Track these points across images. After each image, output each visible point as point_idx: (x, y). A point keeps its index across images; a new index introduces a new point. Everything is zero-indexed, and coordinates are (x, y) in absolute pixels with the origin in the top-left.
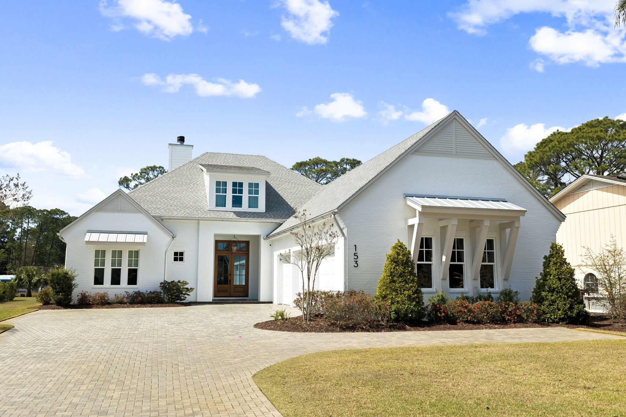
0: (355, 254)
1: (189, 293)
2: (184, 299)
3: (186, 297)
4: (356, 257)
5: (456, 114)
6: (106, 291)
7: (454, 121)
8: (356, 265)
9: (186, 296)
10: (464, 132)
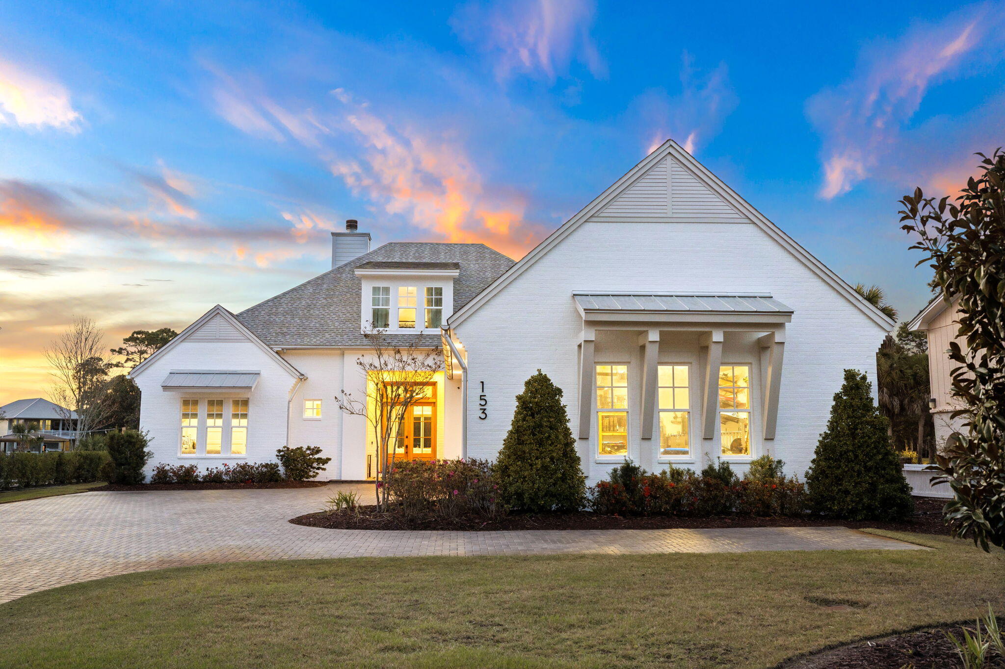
0: (482, 398)
1: (323, 467)
2: (314, 476)
3: (317, 473)
4: (483, 403)
5: (671, 145)
6: (194, 463)
7: (669, 158)
8: (483, 416)
9: (320, 471)
10: (686, 177)
